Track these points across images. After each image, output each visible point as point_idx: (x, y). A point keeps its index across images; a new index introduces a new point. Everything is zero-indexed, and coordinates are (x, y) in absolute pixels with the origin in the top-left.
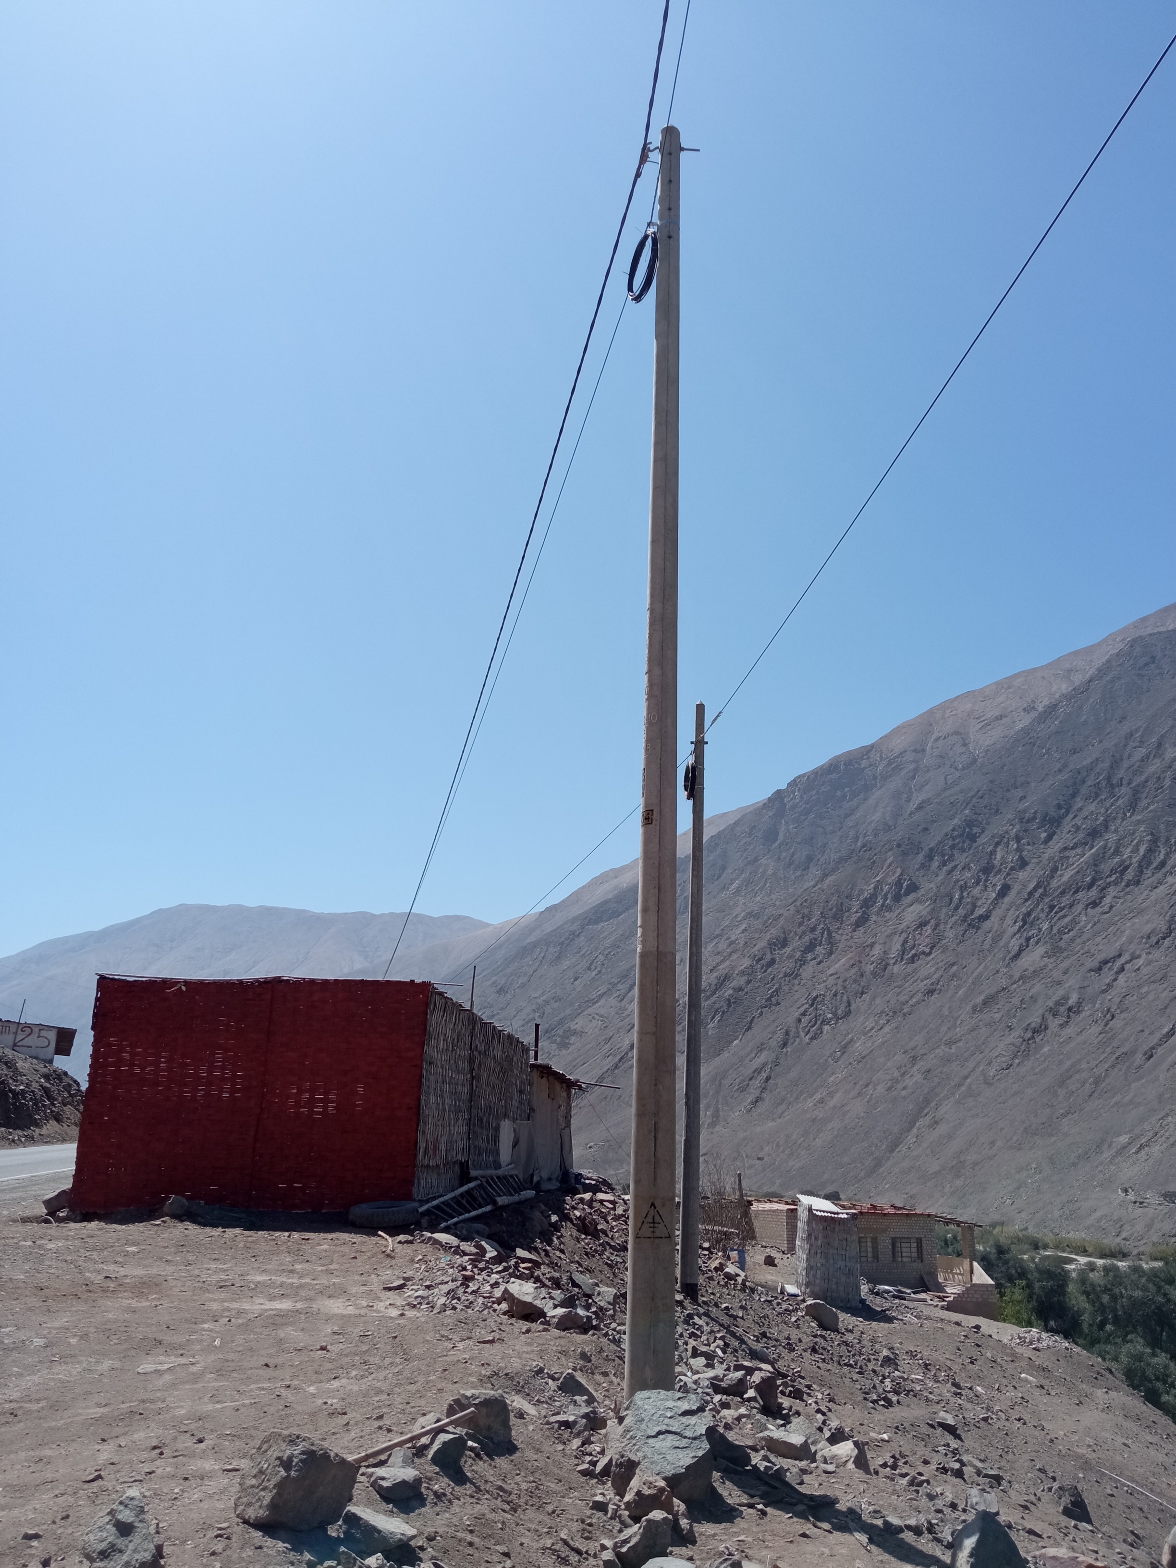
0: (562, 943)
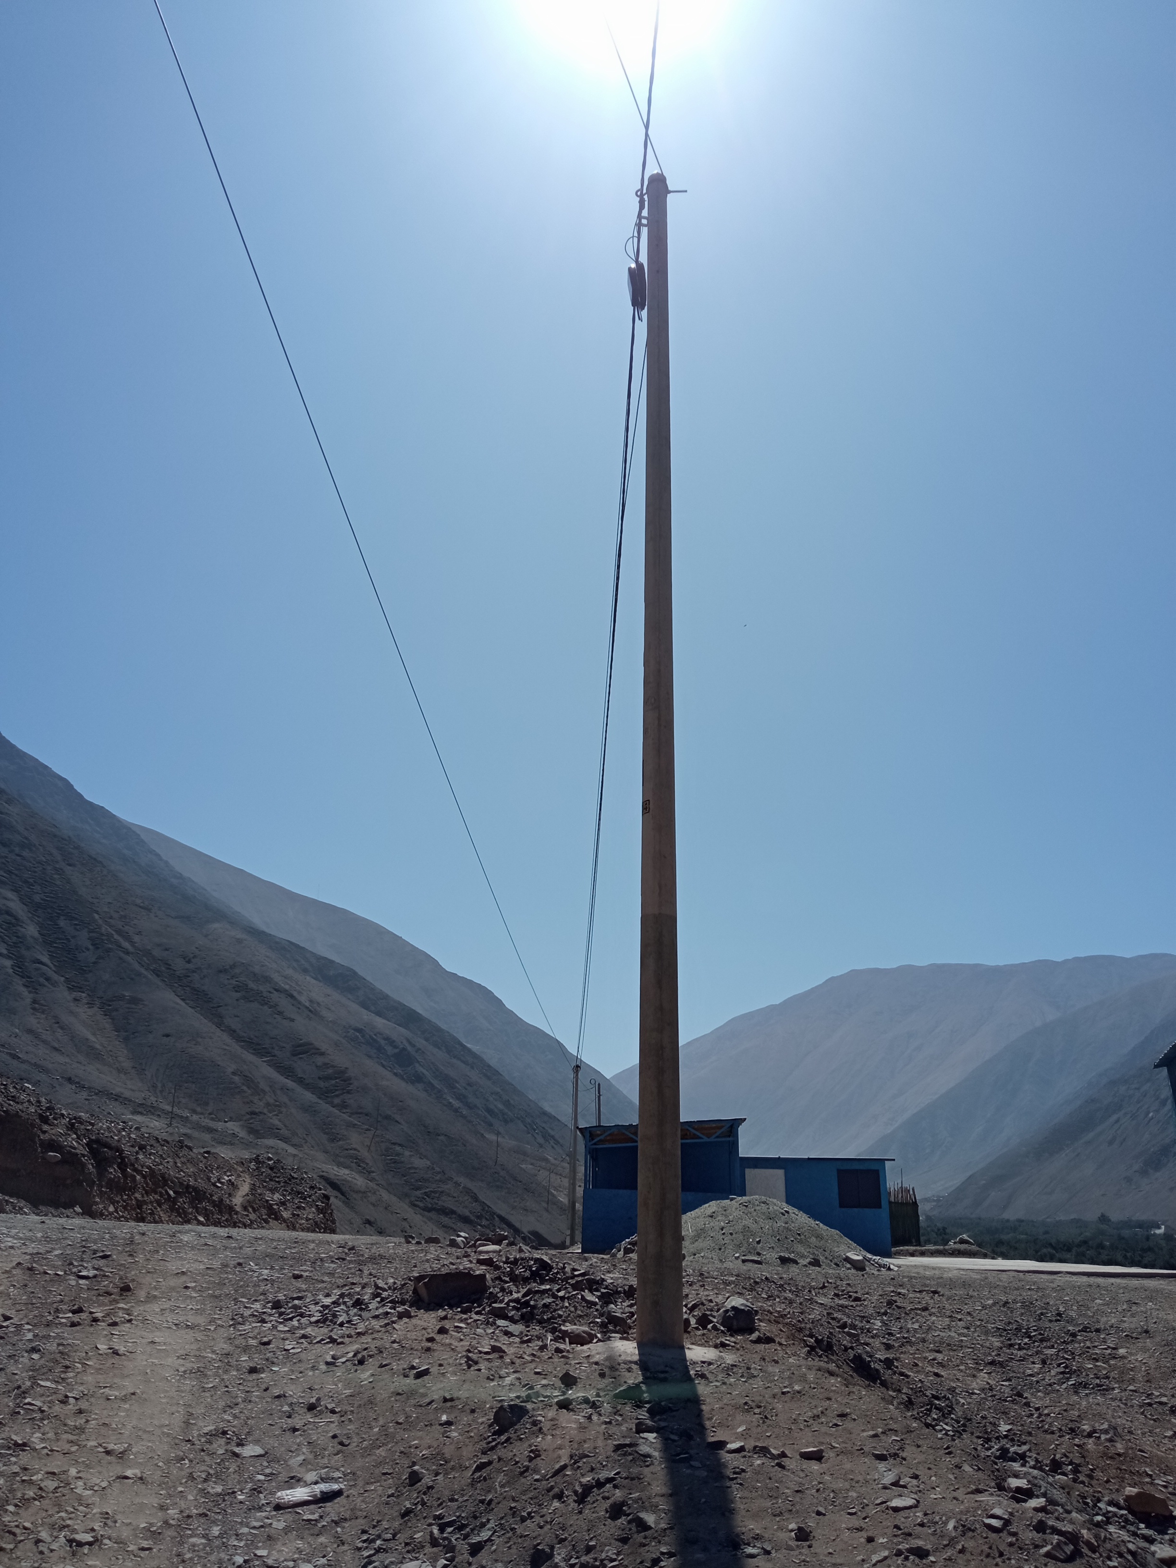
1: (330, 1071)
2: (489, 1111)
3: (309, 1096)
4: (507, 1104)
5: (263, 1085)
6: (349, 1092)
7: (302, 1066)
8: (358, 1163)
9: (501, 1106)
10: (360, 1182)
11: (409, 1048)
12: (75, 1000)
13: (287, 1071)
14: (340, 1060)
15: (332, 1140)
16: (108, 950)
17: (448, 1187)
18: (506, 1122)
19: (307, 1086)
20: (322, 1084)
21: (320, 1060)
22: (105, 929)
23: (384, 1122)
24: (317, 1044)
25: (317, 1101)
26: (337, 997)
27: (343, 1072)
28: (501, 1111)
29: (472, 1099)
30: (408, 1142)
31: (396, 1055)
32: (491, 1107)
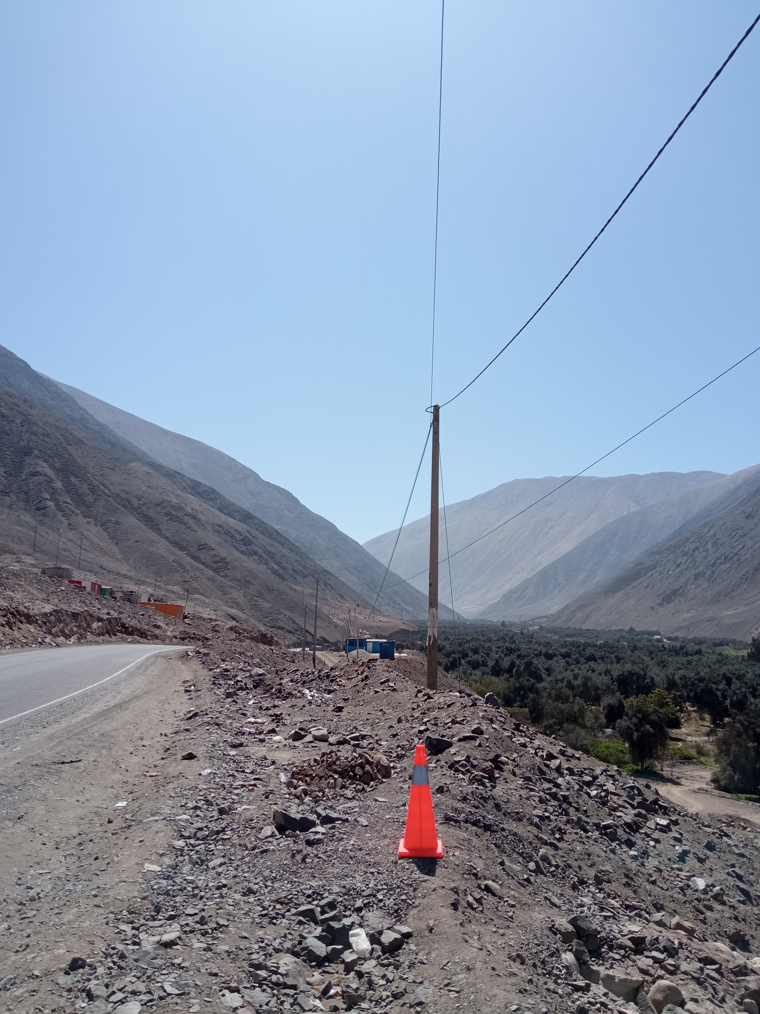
1: (218, 558)
2: (294, 570)
3: (211, 573)
4: (304, 567)
5: (188, 567)
6: (228, 569)
7: (203, 556)
8: (237, 605)
9: (301, 568)
10: (242, 616)
11: (249, 536)
12: (88, 523)
13: (196, 559)
14: (223, 552)
15: (224, 594)
16: (99, 495)
17: (281, 616)
18: (304, 577)
19: (207, 566)
20: (214, 565)
21: (212, 553)
22: (95, 483)
23: (247, 584)
24: (210, 544)
25: (214, 574)
26: (206, 506)
27: (224, 559)
28: (301, 571)
29: (285, 564)
30: (260, 595)
31: (241, 540)
32: (295, 568)
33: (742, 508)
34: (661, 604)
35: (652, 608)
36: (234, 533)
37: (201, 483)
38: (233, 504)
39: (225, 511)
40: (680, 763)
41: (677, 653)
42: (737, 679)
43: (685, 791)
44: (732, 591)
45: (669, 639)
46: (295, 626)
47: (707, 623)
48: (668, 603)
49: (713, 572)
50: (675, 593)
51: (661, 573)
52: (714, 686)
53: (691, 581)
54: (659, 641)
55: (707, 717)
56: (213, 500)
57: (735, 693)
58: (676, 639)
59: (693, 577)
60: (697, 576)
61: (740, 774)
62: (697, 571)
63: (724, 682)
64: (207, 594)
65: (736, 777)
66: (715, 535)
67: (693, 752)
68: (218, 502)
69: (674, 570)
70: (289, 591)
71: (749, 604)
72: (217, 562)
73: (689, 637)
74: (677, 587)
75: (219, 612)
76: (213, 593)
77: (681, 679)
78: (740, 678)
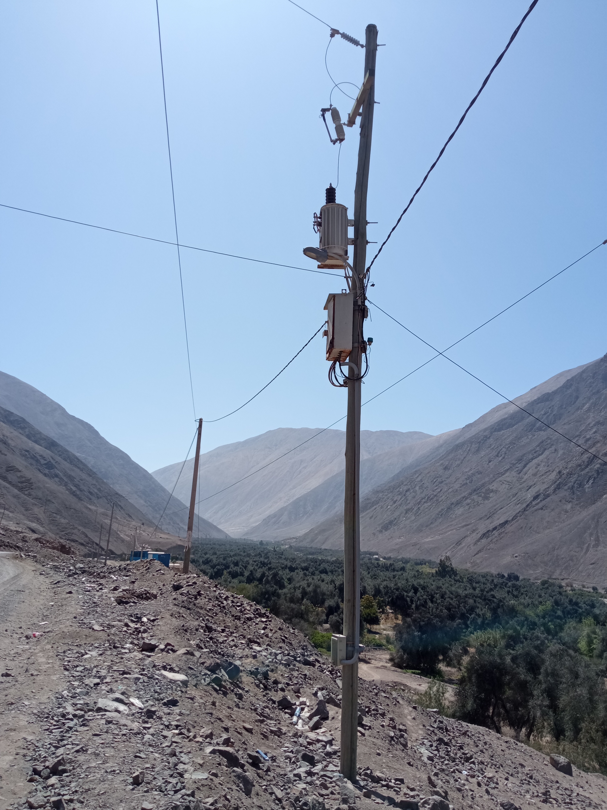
0: (480, 442)
1: (24, 479)
2: (90, 492)
3: (16, 491)
4: (99, 490)
6: (32, 489)
7: (10, 476)
8: (38, 520)
9: (96, 491)
10: (41, 529)
11: (52, 461)
13: (4, 479)
14: (28, 474)
15: (26, 510)
17: (75, 531)
18: (98, 498)
19: (13, 485)
20: (20, 485)
21: (19, 474)
23: (48, 503)
24: (17, 467)
25: (19, 493)
26: (16, 433)
27: (29, 480)
28: (96, 493)
29: (82, 487)
30: (58, 512)
31: (45, 464)
32: (91, 491)
33: (441, 462)
34: (381, 531)
35: (374, 534)
36: (39, 457)
37: (12, 413)
38: (40, 433)
39: (33, 438)
40: (374, 649)
41: (387, 570)
42: (422, 589)
43: (371, 667)
44: (432, 523)
45: (384, 558)
46: (87, 539)
47: (412, 547)
48: (386, 530)
49: (419, 508)
50: (391, 523)
51: (382, 508)
52: (405, 594)
53: (403, 515)
54: (377, 559)
55: (400, 617)
56: (22, 428)
57: (419, 599)
58: (389, 558)
59: (405, 512)
60: (407, 511)
61: (408, 654)
62: (408, 507)
63: (412, 591)
64: (11, 510)
65: (405, 657)
66: (421, 481)
67: (384, 642)
68: (27, 430)
69: (391, 506)
70: (84, 510)
71: (442, 534)
72: (22, 482)
73: (399, 558)
74: (392, 519)
75: (21, 525)
76: (16, 509)
77: (384, 588)
78: (424, 588)
